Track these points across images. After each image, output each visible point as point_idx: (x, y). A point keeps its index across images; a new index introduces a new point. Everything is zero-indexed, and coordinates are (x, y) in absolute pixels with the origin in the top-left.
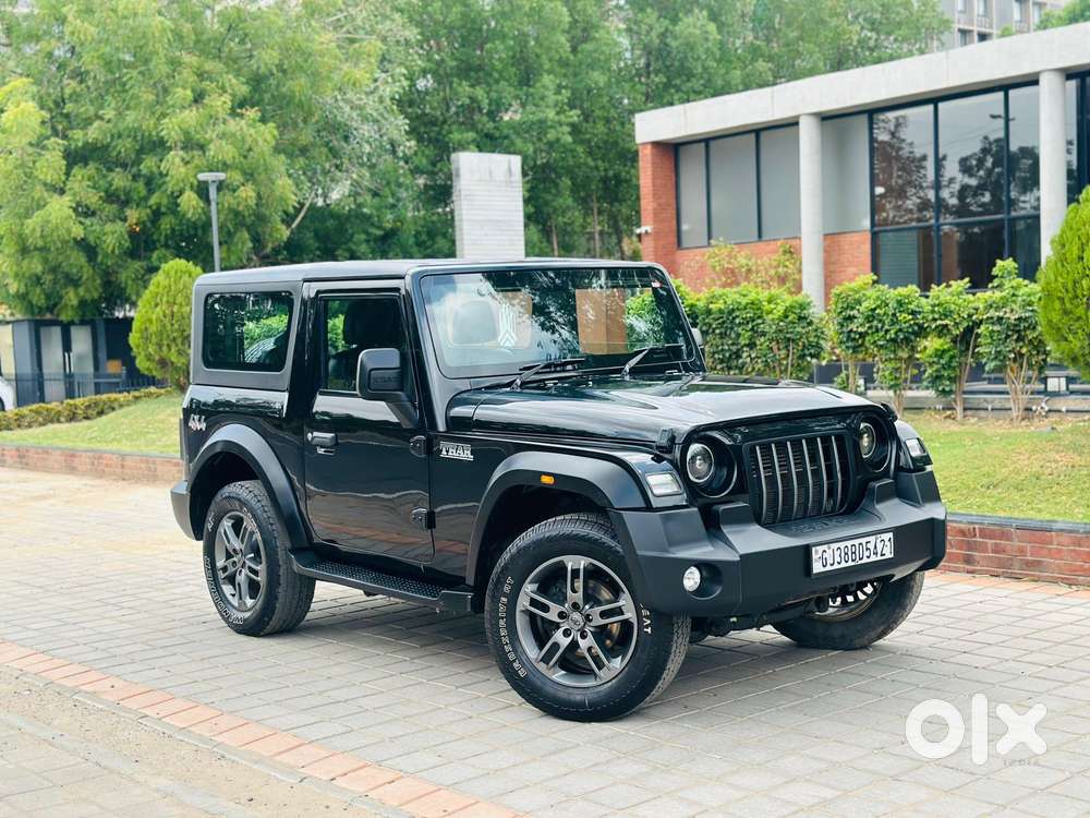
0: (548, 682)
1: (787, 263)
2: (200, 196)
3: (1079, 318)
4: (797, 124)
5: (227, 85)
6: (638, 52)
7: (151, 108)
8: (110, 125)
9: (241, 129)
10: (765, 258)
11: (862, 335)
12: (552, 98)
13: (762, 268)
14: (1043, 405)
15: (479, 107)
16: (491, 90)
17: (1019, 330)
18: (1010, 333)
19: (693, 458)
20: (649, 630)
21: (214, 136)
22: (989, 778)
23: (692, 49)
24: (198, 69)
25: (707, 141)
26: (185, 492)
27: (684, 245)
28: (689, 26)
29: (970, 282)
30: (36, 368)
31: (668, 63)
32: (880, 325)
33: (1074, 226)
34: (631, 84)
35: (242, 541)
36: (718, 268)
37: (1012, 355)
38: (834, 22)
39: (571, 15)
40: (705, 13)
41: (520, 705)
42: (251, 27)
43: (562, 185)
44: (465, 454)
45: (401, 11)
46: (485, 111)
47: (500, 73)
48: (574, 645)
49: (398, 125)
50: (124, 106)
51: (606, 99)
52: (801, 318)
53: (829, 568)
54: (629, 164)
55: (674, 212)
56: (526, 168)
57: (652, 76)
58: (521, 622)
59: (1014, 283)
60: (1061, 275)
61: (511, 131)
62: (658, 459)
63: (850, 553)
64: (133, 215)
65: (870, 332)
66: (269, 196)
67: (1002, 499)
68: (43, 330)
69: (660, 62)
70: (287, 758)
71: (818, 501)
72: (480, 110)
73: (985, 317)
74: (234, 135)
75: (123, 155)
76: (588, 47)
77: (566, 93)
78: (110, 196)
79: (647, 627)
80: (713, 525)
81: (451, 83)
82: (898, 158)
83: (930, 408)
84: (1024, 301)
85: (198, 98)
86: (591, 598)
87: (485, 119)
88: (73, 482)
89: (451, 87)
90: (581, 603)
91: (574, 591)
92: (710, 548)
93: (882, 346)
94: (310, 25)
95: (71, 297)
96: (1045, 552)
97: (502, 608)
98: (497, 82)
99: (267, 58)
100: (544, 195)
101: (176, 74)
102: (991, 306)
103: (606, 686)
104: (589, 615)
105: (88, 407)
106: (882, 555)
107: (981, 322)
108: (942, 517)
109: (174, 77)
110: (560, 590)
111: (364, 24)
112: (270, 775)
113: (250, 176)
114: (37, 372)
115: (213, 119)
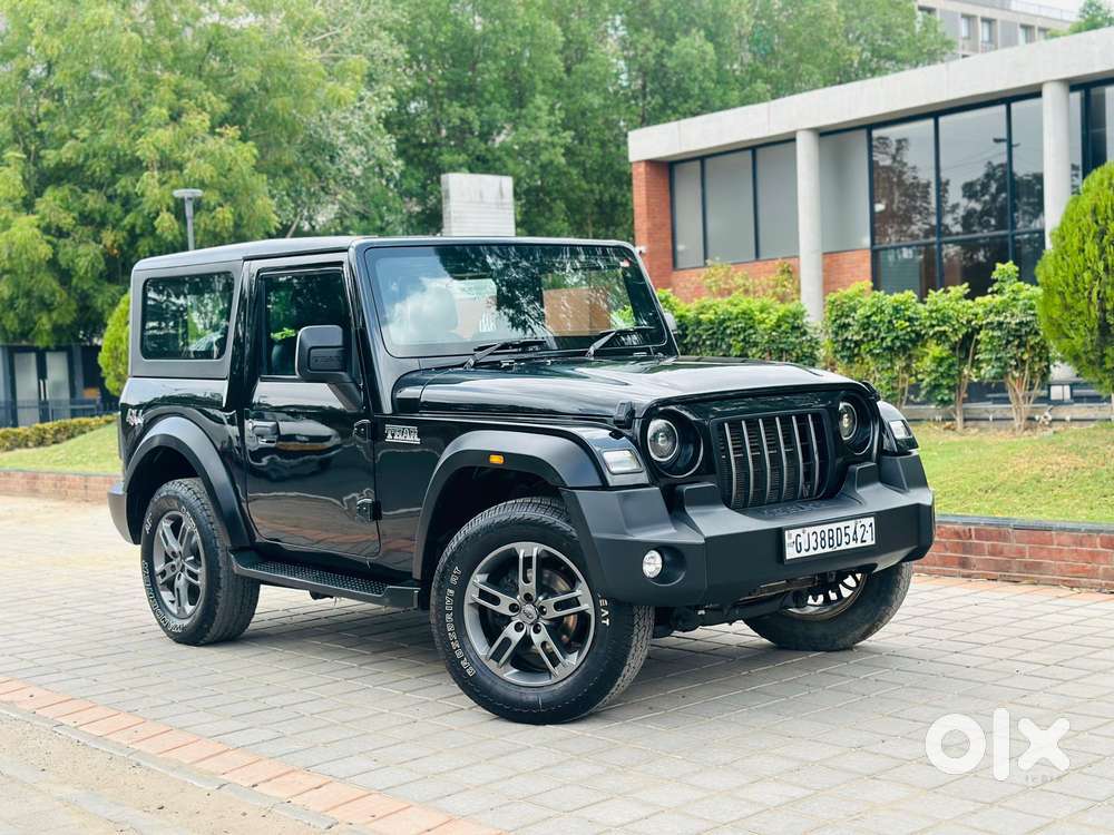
0: (500, 682)
1: (786, 283)
2: (177, 218)
3: (1080, 313)
4: (794, 140)
5: (206, 103)
6: (634, 73)
7: (126, 126)
8: (85, 145)
9: (220, 148)
10: (762, 278)
11: (858, 344)
12: (545, 118)
13: (760, 288)
14: (1047, 414)
15: (470, 129)
16: (482, 112)
17: (1020, 335)
18: (1011, 339)
19: (655, 436)
20: (607, 622)
21: (192, 155)
22: (976, 776)
23: (689, 69)
24: (176, 86)
25: (702, 158)
26: (121, 493)
27: (680, 266)
28: (685, 47)
29: (969, 287)
30: (10, 395)
31: (664, 84)
32: (875, 333)
33: (1075, 218)
34: (627, 105)
35: (181, 543)
36: (714, 289)
37: (1013, 363)
38: (834, 43)
39: (564, 35)
40: (702, 33)
41: (470, 708)
42: (230, 43)
43: (556, 209)
44: (410, 437)
45: (390, 30)
46: (476, 133)
47: (493, 94)
48: (527, 640)
49: (386, 145)
50: (100, 125)
51: (600, 121)
52: (794, 328)
53: (804, 554)
54: (625, 187)
55: (669, 232)
56: (518, 190)
57: (649, 98)
58: (470, 616)
59: (1015, 287)
60: (1061, 268)
61: (503, 153)
62: (616, 435)
63: (827, 539)
64: (108, 237)
65: (865, 339)
66: (250, 217)
67: (1000, 503)
68: (17, 357)
69: (656, 84)
70: (206, 766)
71: (794, 483)
72: (472, 133)
73: (984, 322)
74: (212, 154)
75: (98, 174)
76: (583, 67)
77: (560, 115)
78: (85, 219)
79: (605, 618)
80: (676, 507)
81: (442, 104)
82: (901, 183)
83: (929, 420)
84: (1025, 304)
85: (175, 117)
86: (545, 589)
87: (476, 140)
88: (33, 504)
89: (441, 109)
90: (533, 594)
91: (526, 580)
92: (673, 530)
93: (878, 354)
94: (294, 43)
95: (45, 322)
96: (1045, 553)
97: (448, 601)
98: (489, 103)
99: (249, 76)
100: (538, 219)
101: (152, 92)
102: (991, 311)
103: (561, 685)
104: (543, 607)
105: (58, 431)
106: (862, 541)
107: (981, 327)
108: (929, 503)
109: (150, 94)
110: (512, 581)
111: (350, 42)
112: (186, 782)
113: (229, 196)
114: (10, 400)
115: (192, 137)
